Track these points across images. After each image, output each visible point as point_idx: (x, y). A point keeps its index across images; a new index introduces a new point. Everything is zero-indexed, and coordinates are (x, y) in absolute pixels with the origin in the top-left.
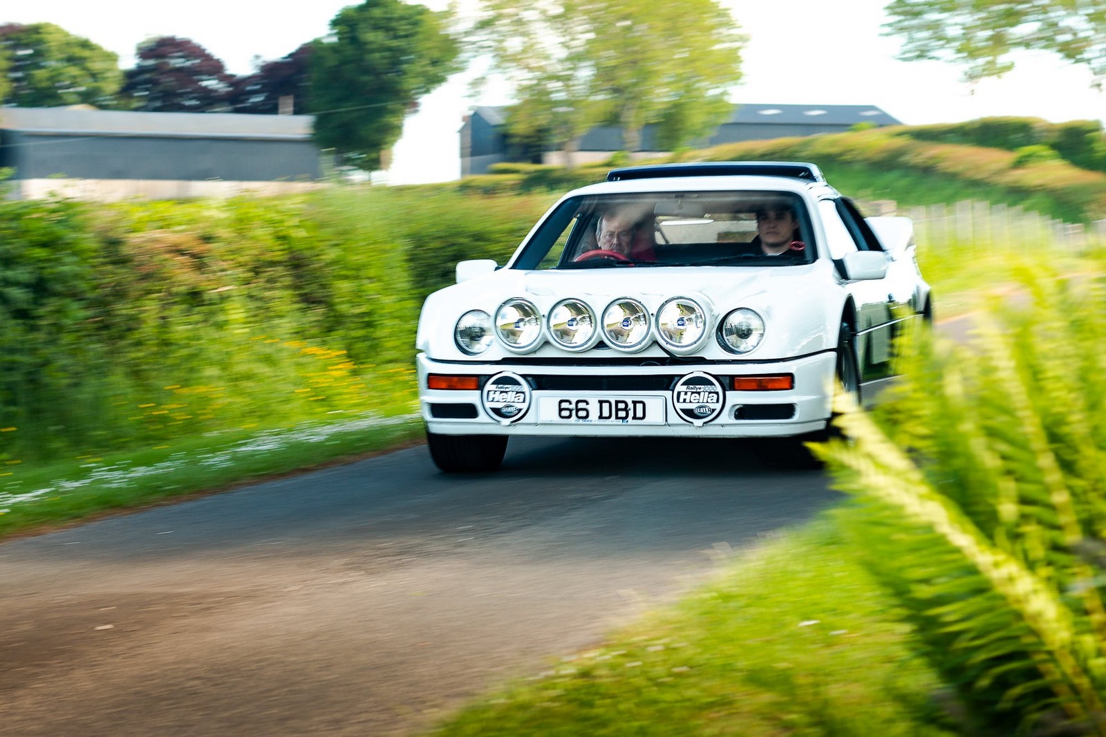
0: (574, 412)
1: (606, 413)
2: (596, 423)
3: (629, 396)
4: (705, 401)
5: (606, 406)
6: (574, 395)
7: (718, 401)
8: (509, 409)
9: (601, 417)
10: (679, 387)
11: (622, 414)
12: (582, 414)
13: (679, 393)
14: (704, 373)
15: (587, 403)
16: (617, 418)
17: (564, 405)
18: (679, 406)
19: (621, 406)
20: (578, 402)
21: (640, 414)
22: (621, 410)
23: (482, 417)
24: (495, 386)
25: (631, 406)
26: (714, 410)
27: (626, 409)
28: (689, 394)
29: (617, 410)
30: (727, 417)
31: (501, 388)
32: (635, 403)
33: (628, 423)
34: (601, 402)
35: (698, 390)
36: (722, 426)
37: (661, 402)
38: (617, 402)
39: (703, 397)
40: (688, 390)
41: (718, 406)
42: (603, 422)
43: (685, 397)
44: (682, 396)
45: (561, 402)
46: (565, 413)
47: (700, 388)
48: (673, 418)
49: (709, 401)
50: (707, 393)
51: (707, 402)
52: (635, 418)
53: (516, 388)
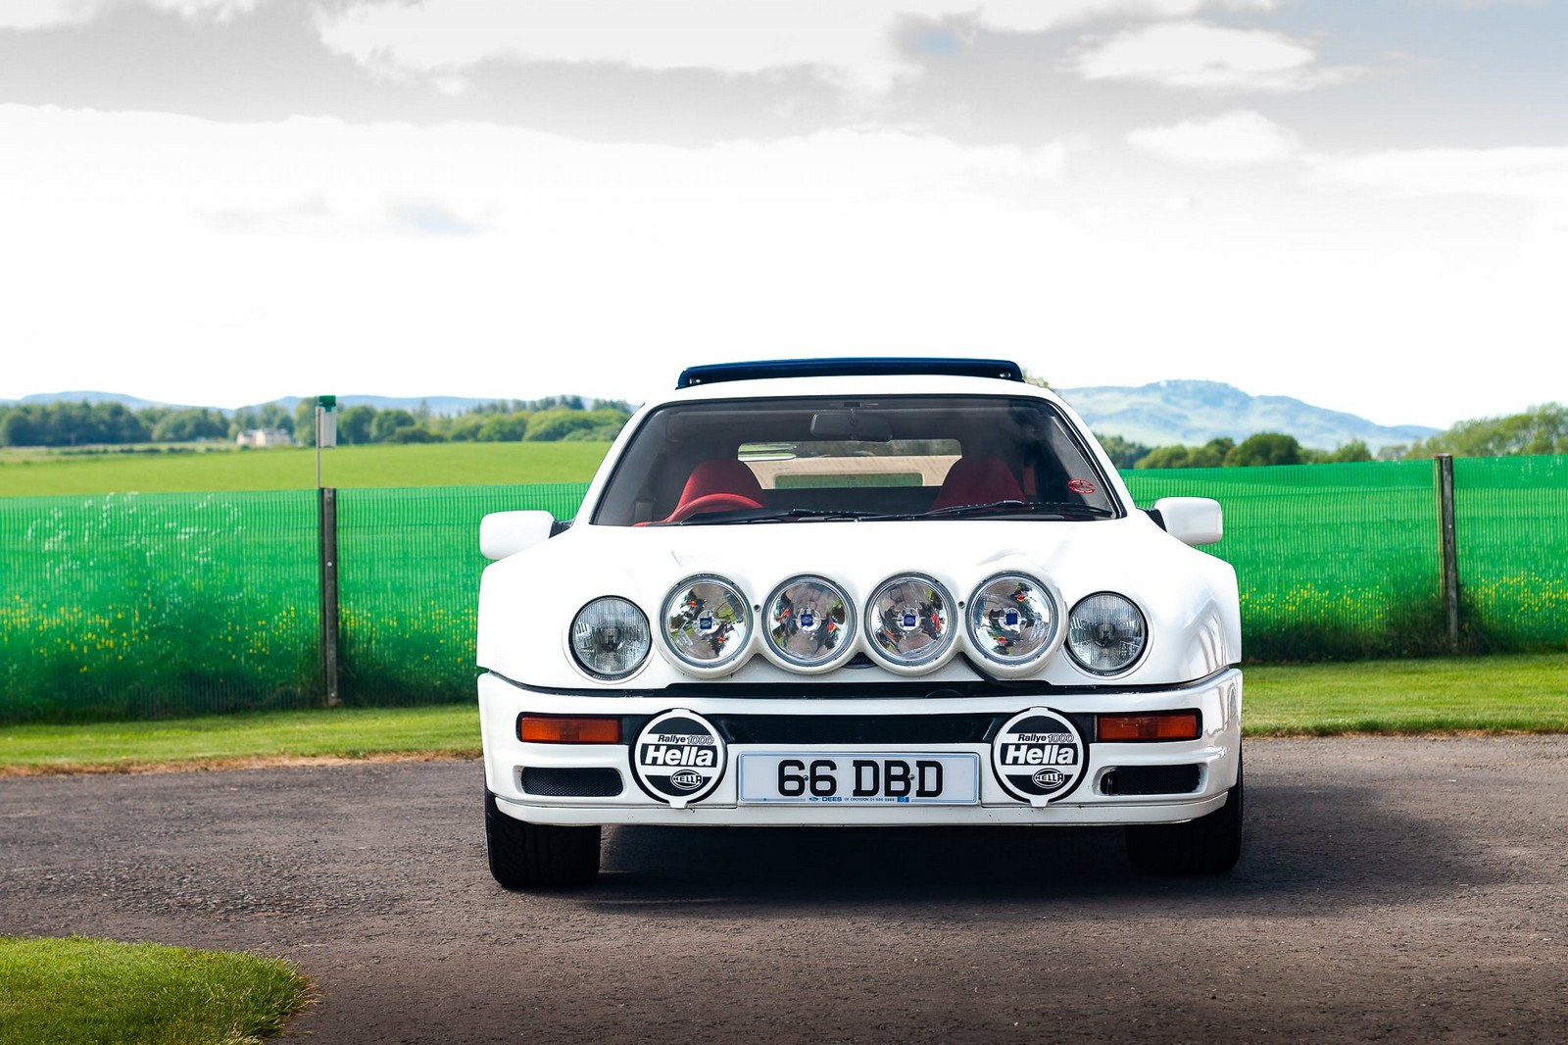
0: (807, 784)
1: (867, 784)
2: (849, 802)
3: (910, 752)
4: (1053, 761)
5: (867, 773)
6: (808, 752)
7: (1075, 762)
8: (686, 779)
9: (858, 792)
10: (1004, 736)
11: (897, 786)
12: (823, 786)
13: (1005, 748)
14: (1050, 709)
15: (833, 766)
16: (889, 792)
17: (790, 771)
18: (1004, 771)
19: (897, 771)
20: (815, 765)
21: (931, 785)
22: (897, 778)
23: (631, 792)
24: (657, 736)
25: (914, 771)
26: (1067, 778)
27: (905, 778)
28: (1024, 748)
29: (889, 778)
30: (1088, 791)
31: (670, 739)
32: (922, 765)
33: (910, 802)
34: (858, 765)
35: (1040, 742)
36: (1081, 805)
37: (968, 764)
38: (889, 764)
39: (1050, 754)
40: (1021, 742)
41: (1076, 771)
42: (861, 801)
43: (1016, 754)
44: (1011, 753)
45: (784, 764)
46: (791, 786)
47: (1043, 738)
48: (993, 793)
49: (1060, 760)
50: (1054, 747)
51: (1056, 763)
52: (921, 792)
53: (697, 739)
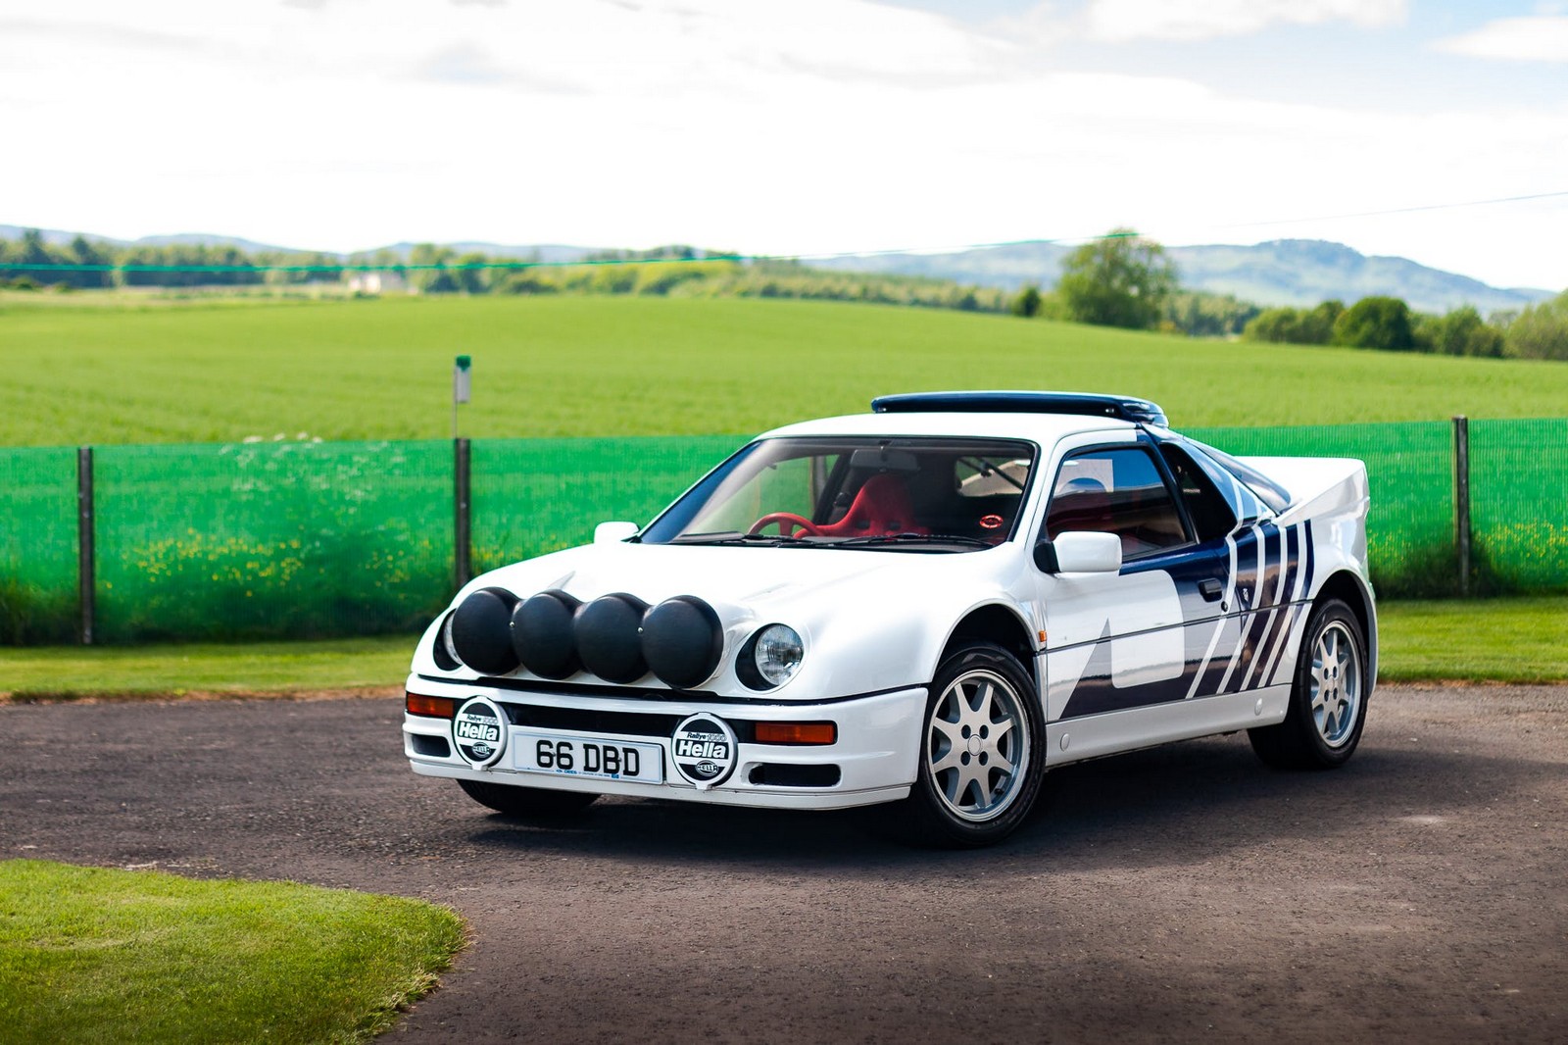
0: (555, 759)
1: (592, 763)
2: (581, 775)
3: (620, 740)
4: (710, 755)
5: (592, 753)
6: (555, 735)
7: (726, 757)
8: (481, 749)
9: (587, 768)
10: (680, 734)
11: (611, 766)
12: (565, 761)
13: (679, 741)
14: (713, 715)
15: (571, 748)
16: (606, 770)
18: (679, 760)
19: (610, 754)
20: (560, 744)
21: (632, 767)
22: (611, 760)
23: (455, 757)
24: (466, 715)
25: (621, 755)
26: (721, 769)
27: (616, 760)
28: (690, 743)
29: (607, 759)
30: (739, 780)
31: (472, 719)
32: (626, 751)
33: (620, 779)
34: (587, 747)
35: (702, 739)
36: (736, 791)
37: (656, 753)
38: (606, 749)
39: (708, 749)
40: (689, 738)
41: (727, 764)
42: (589, 775)
43: (686, 747)
44: (682, 746)
45: (540, 743)
46: (545, 759)
47: (704, 737)
48: (675, 776)
49: (715, 755)
50: (712, 745)
51: (713, 757)
52: (626, 772)
53: (489, 720)
